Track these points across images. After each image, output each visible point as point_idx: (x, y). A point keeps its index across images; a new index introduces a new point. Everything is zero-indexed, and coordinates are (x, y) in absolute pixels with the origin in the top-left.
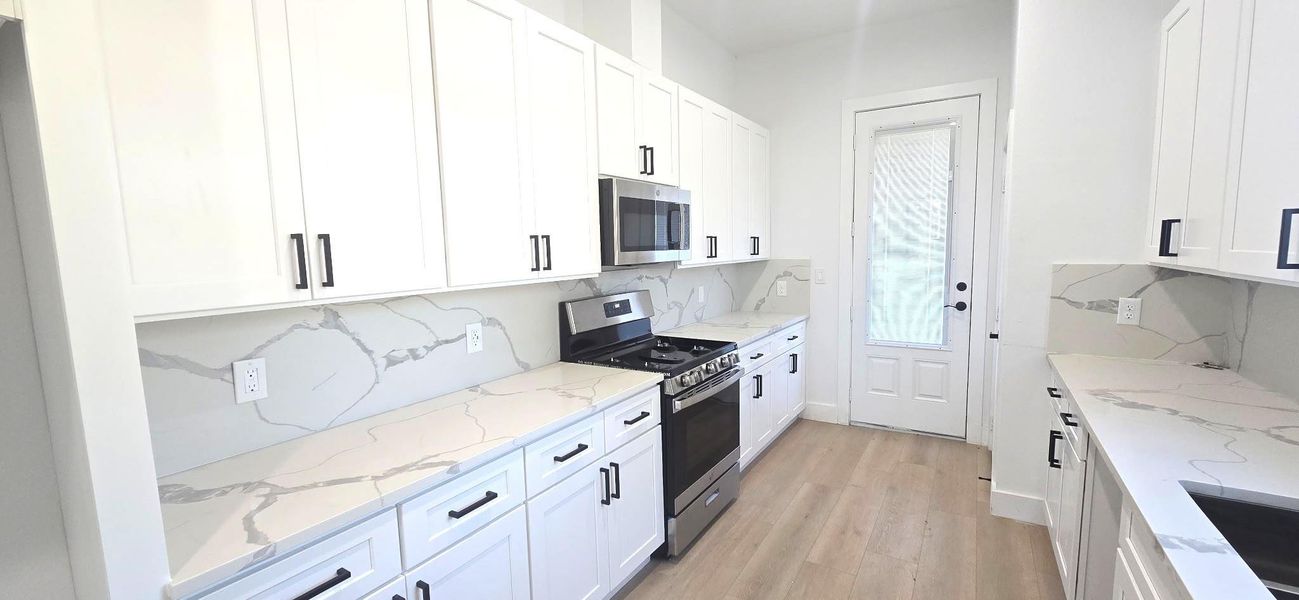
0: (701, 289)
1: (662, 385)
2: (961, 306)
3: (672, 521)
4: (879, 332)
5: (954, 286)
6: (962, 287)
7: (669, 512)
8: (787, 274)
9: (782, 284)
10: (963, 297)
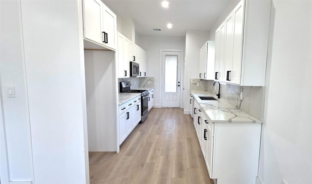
0: (135, 82)
1: (141, 95)
2: (179, 86)
3: (142, 116)
4: (166, 90)
5: (178, 82)
6: (179, 82)
7: (142, 115)
8: (150, 80)
9: (149, 82)
10: (179, 84)
